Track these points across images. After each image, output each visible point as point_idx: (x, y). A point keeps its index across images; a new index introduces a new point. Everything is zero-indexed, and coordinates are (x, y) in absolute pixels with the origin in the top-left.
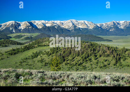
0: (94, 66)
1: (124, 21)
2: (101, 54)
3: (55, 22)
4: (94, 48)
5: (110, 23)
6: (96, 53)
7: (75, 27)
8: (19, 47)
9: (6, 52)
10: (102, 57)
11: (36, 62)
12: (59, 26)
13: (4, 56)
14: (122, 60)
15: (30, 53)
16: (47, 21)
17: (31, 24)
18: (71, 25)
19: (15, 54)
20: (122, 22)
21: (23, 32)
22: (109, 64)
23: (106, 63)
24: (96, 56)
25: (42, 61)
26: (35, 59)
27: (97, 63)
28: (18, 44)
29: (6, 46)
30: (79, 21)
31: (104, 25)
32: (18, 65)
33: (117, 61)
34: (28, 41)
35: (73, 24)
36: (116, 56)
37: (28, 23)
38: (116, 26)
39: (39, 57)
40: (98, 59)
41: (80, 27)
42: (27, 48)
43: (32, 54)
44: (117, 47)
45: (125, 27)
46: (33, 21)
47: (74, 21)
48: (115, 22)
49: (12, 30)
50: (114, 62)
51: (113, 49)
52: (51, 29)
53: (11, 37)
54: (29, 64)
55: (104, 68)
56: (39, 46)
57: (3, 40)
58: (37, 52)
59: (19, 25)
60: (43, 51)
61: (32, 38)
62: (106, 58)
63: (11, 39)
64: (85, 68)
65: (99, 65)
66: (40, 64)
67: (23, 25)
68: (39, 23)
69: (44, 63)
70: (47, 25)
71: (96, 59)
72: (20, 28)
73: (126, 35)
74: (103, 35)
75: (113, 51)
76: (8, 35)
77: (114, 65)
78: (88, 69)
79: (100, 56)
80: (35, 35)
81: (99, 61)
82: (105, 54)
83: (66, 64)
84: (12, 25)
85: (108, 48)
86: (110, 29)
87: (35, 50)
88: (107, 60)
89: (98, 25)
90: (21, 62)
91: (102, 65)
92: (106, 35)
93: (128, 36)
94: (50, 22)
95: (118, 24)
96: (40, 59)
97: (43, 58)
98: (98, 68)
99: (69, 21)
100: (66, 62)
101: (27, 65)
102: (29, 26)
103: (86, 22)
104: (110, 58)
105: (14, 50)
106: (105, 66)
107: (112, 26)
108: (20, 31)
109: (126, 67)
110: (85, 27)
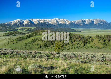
0: (70, 48)
1: (88, 19)
2: (75, 40)
3: (46, 20)
4: (71, 36)
5: (80, 21)
6: (72, 39)
7: (58, 23)
8: (23, 36)
9: (15, 39)
10: (76, 42)
11: (35, 45)
12: (48, 23)
13: (14, 41)
14: (87, 44)
15: (30, 40)
16: (40, 19)
17: (30, 21)
18: (55, 22)
19: (21, 40)
20: (87, 20)
21: (26, 27)
22: (80, 46)
23: (78, 46)
24: (72, 41)
25: (38, 44)
26: (34, 43)
27: (73, 45)
28: (22, 34)
29: (15, 35)
30: (60, 19)
31: (76, 22)
32: (23, 47)
33: (85, 44)
34: (29, 32)
35: (57, 21)
36: (84, 41)
37: (28, 21)
38: (83, 22)
39: (36, 42)
40: (73, 43)
41: (61, 23)
42: (29, 37)
43: (31, 40)
44: (85, 35)
45: (89, 23)
46: (31, 19)
47: (57, 19)
48: (83, 20)
49: (19, 25)
50: (83, 44)
51: (82, 37)
52: (43, 24)
53: (18, 30)
54: (30, 46)
55: (77, 48)
56: (36, 35)
57: (13, 31)
58: (35, 39)
59: (23, 22)
60: (39, 39)
61: (31, 30)
62: (78, 43)
63: (18, 31)
64: (65, 49)
65: (74, 47)
66: (37, 47)
67: (25, 22)
68: (35, 21)
69: (39, 46)
70: (41, 22)
71: (72, 43)
72: (23, 24)
73: (90, 28)
74: (76, 28)
75: (82, 38)
76: (16, 29)
77: (83, 47)
78: (67, 49)
79: (75, 41)
80: (33, 28)
81: (74, 44)
82: (78, 40)
83: (53, 47)
84: (18, 22)
85: (79, 36)
86: (79, 24)
87: (33, 38)
88: (78, 44)
89: (72, 22)
90: (25, 46)
91: (76, 47)
92: (77, 28)
93: (91, 28)
94: (42, 20)
95: (85, 21)
96: (37, 43)
97: (39, 43)
98: (73, 49)
99: (54, 19)
100: (53, 45)
101: (29, 47)
102: (29, 22)
103: (65, 20)
104: (81, 42)
105: (20, 38)
106: (77, 47)
107: (81, 23)
108: (23, 25)
109: (90, 48)
110: (64, 23)
